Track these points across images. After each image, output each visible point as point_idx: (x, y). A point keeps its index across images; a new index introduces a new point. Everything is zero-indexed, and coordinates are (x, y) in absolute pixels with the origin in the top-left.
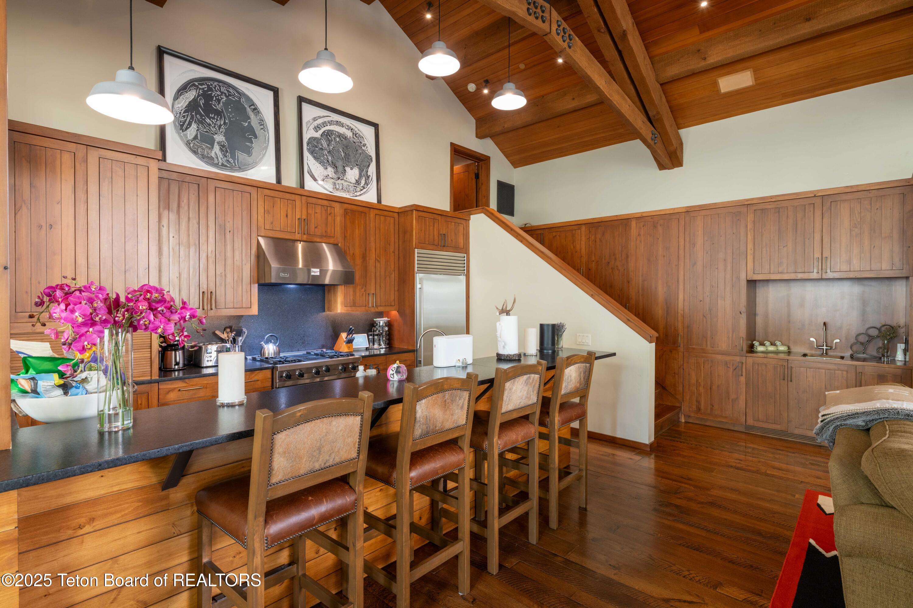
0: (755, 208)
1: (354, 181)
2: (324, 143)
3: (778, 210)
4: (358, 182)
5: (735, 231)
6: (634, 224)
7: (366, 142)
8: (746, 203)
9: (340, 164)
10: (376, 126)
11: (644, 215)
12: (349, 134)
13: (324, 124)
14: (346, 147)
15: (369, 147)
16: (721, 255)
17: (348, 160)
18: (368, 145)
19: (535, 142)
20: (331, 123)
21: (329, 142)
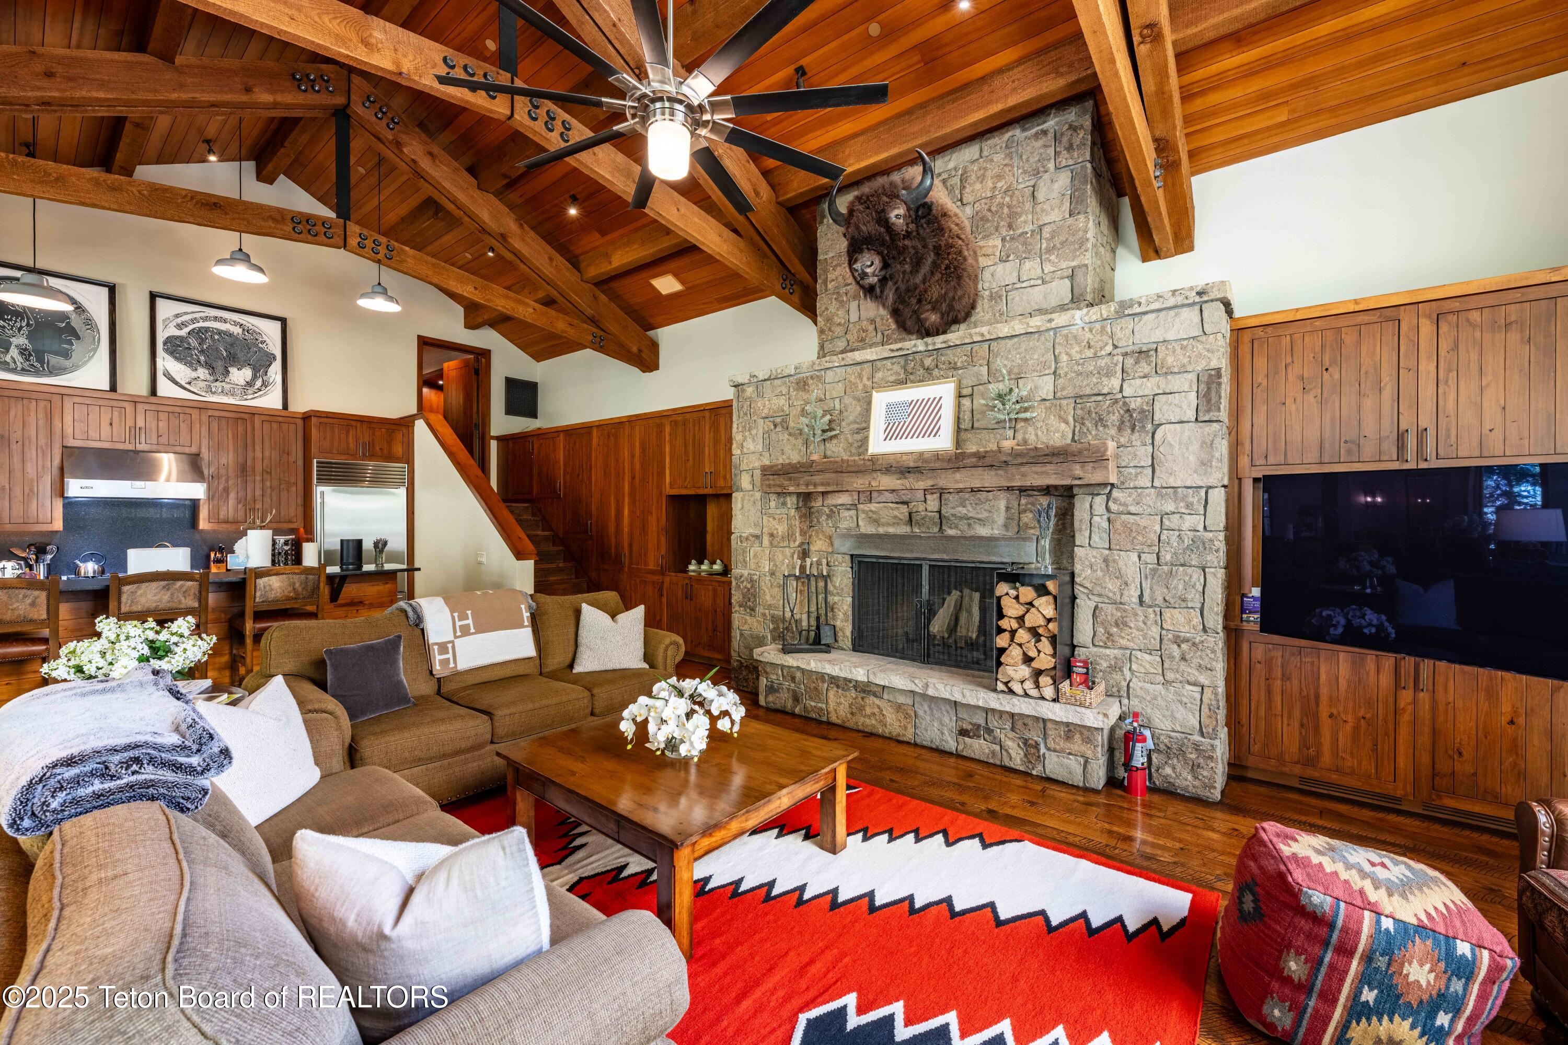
0: (671, 419)
1: (243, 383)
2: (193, 342)
3: (684, 422)
4: (250, 384)
7: (265, 338)
8: (665, 414)
9: (219, 365)
10: (283, 321)
11: (601, 423)
12: (237, 330)
13: (193, 321)
14: (232, 345)
15: (270, 344)
17: (233, 360)
18: (268, 341)
20: (206, 319)
21: (202, 341)
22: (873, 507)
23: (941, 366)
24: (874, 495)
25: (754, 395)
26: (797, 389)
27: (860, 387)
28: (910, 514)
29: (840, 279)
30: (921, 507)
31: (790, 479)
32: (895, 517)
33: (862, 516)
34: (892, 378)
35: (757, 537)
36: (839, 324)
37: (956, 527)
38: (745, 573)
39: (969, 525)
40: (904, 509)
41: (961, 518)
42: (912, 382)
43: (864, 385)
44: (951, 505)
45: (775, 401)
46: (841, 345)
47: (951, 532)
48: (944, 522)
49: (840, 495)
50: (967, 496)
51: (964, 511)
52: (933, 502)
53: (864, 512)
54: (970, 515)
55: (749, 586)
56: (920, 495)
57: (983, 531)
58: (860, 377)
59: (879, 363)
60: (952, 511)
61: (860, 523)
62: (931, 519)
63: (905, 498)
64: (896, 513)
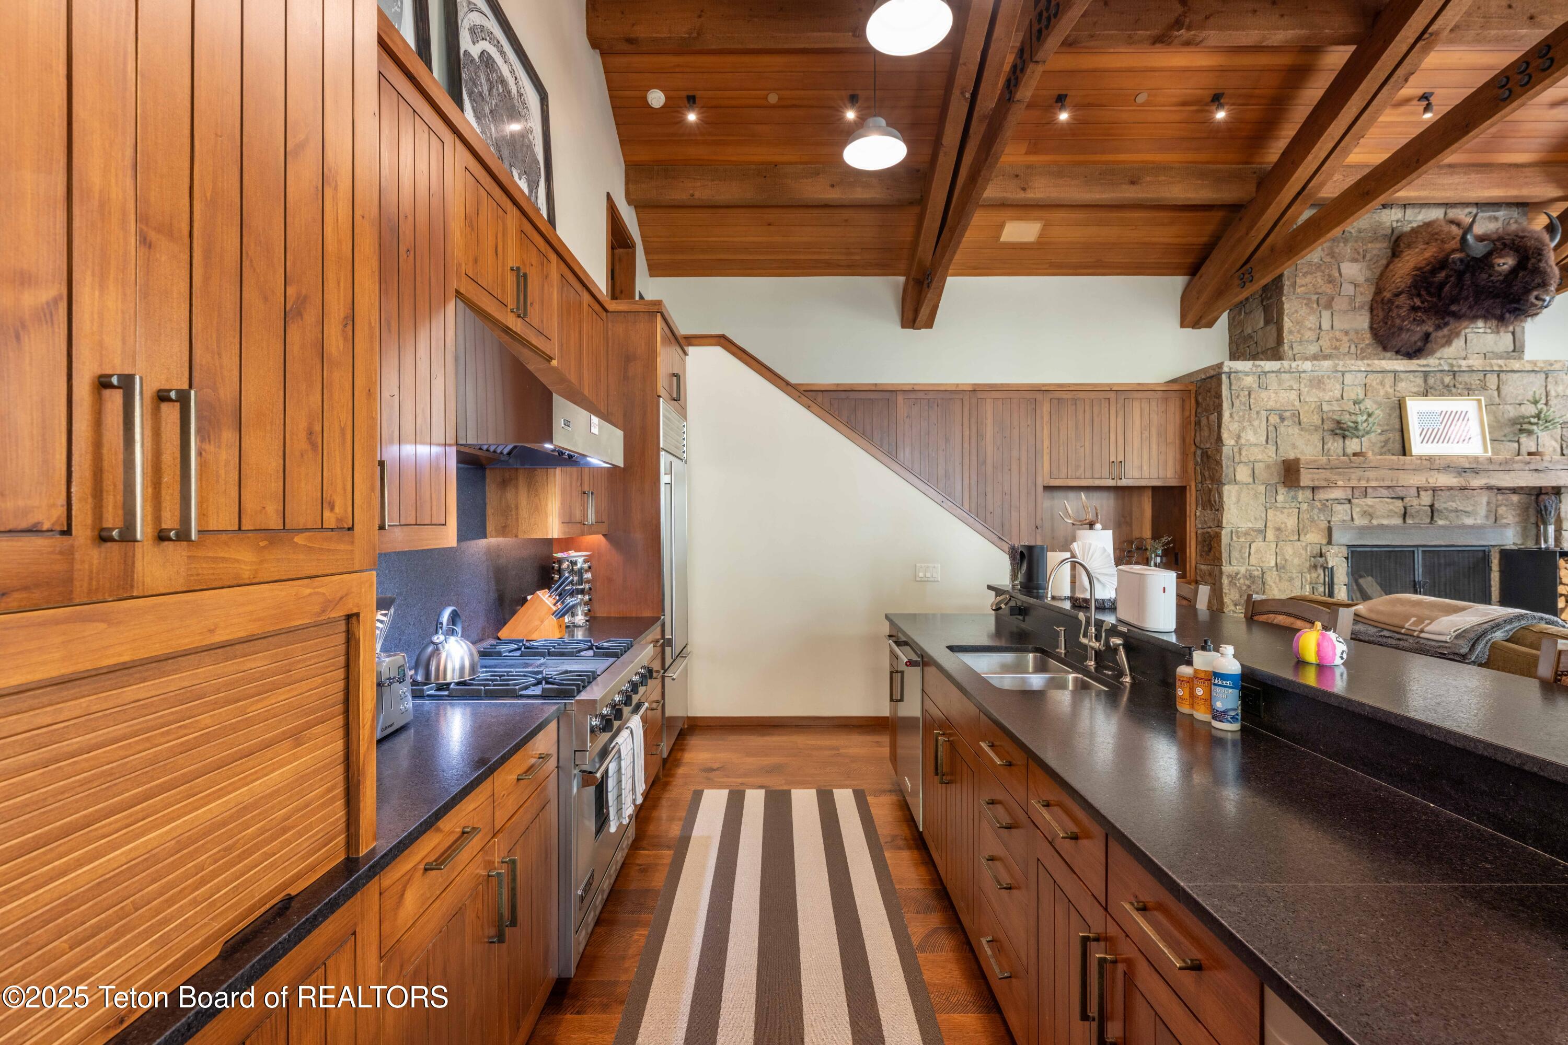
0: (1052, 396)
2: (484, 84)
3: (1075, 401)
5: (1029, 423)
6: (900, 398)
7: (532, 124)
8: (1043, 388)
11: (917, 388)
12: (513, 86)
13: (483, 32)
15: (536, 140)
16: (1015, 453)
18: (535, 133)
19: (717, 239)
20: (491, 37)
21: (490, 86)
22: (1369, 501)
23: (1458, 385)
24: (1369, 490)
25: (1255, 386)
26: (1312, 386)
27: (1382, 393)
28: (1405, 508)
29: (1310, 286)
30: (1415, 502)
31: (1340, 474)
32: (1391, 511)
33: (1356, 510)
34: (1415, 390)
35: (1259, 531)
36: (1310, 329)
37: (1447, 518)
38: (1243, 570)
39: (1458, 517)
40: (1399, 503)
41: (1452, 511)
42: (1433, 395)
43: (1387, 392)
44: (1442, 500)
45: (1283, 394)
46: (1313, 349)
47: (1440, 522)
48: (1436, 514)
49: (1333, 490)
50: (1457, 492)
51: (1454, 505)
52: (1426, 498)
53: (1358, 505)
54: (1460, 508)
55: (1247, 582)
56: (1413, 492)
57: (1469, 521)
58: (1382, 383)
59: (1402, 376)
60: (1445, 506)
61: (1355, 516)
62: (1425, 512)
63: (1401, 494)
64: (1391, 507)
